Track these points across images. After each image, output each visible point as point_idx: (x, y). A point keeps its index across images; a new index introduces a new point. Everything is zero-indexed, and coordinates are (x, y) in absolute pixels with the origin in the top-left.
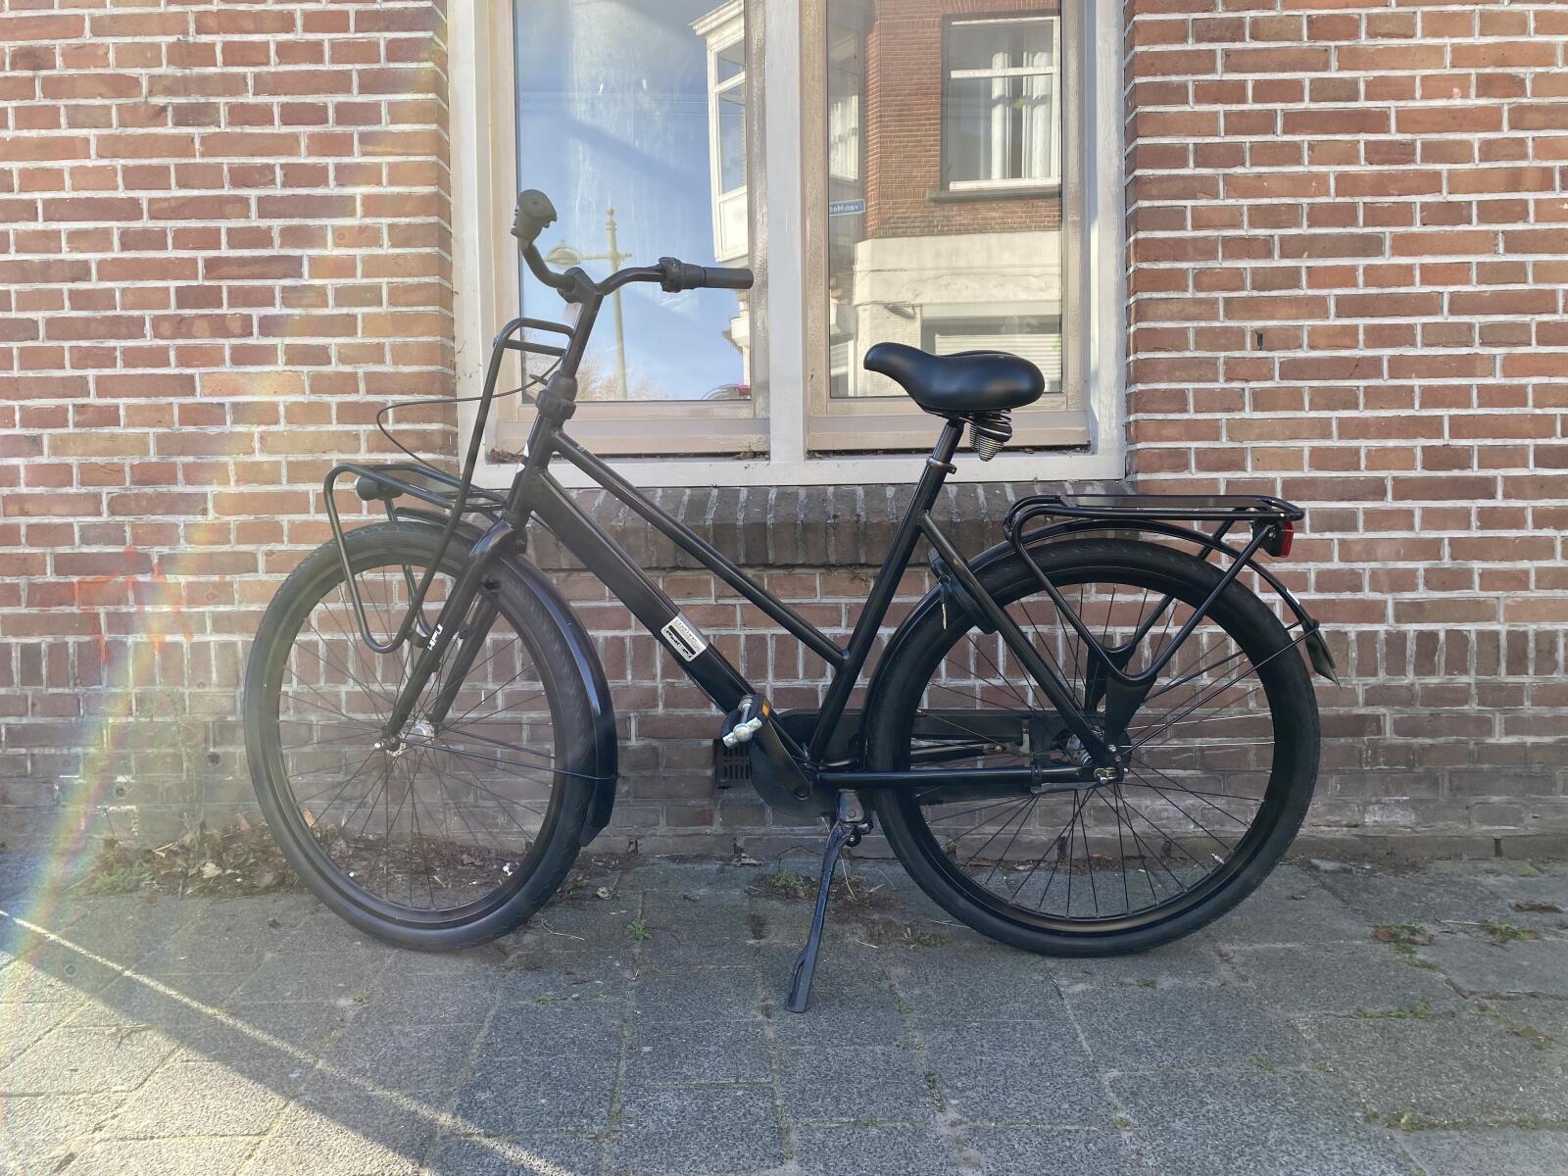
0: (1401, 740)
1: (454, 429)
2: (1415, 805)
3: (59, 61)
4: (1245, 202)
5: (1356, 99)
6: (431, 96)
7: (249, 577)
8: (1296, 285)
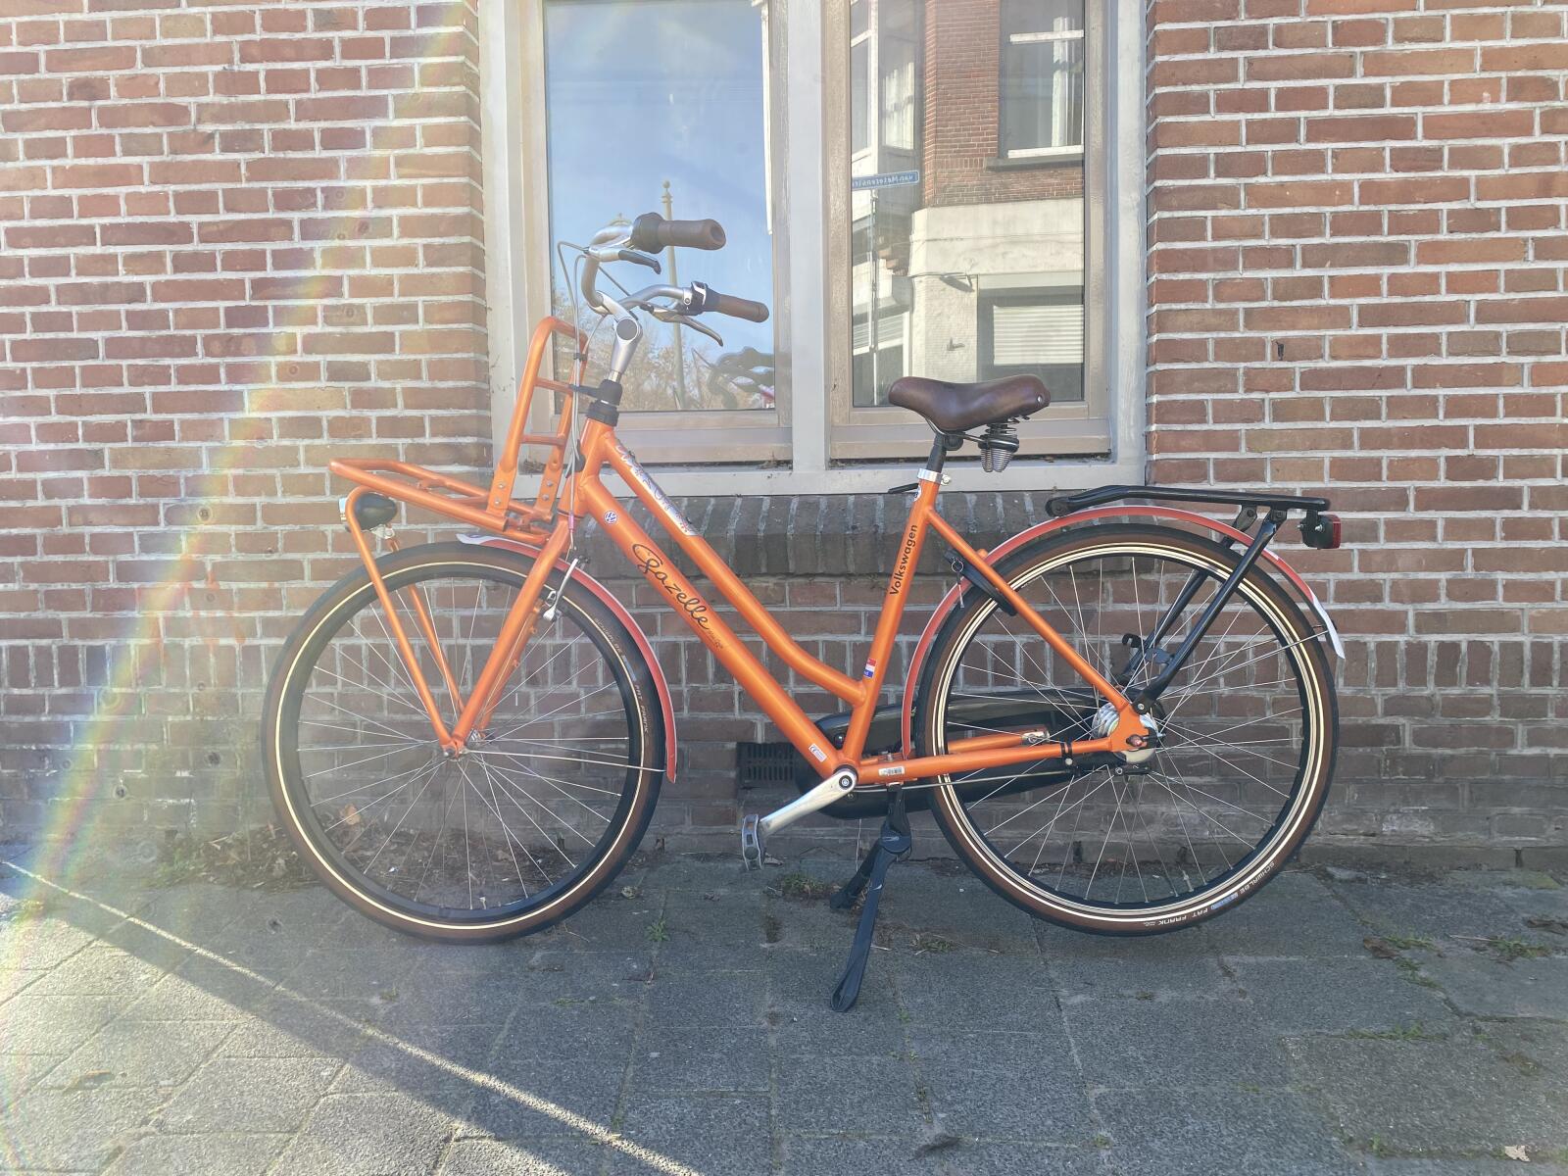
0: (1419, 750)
1: (488, 441)
2: (1433, 815)
3: (113, 91)
4: (1267, 212)
5: (1382, 106)
6: (463, 119)
7: (295, 584)
8: (1319, 295)
